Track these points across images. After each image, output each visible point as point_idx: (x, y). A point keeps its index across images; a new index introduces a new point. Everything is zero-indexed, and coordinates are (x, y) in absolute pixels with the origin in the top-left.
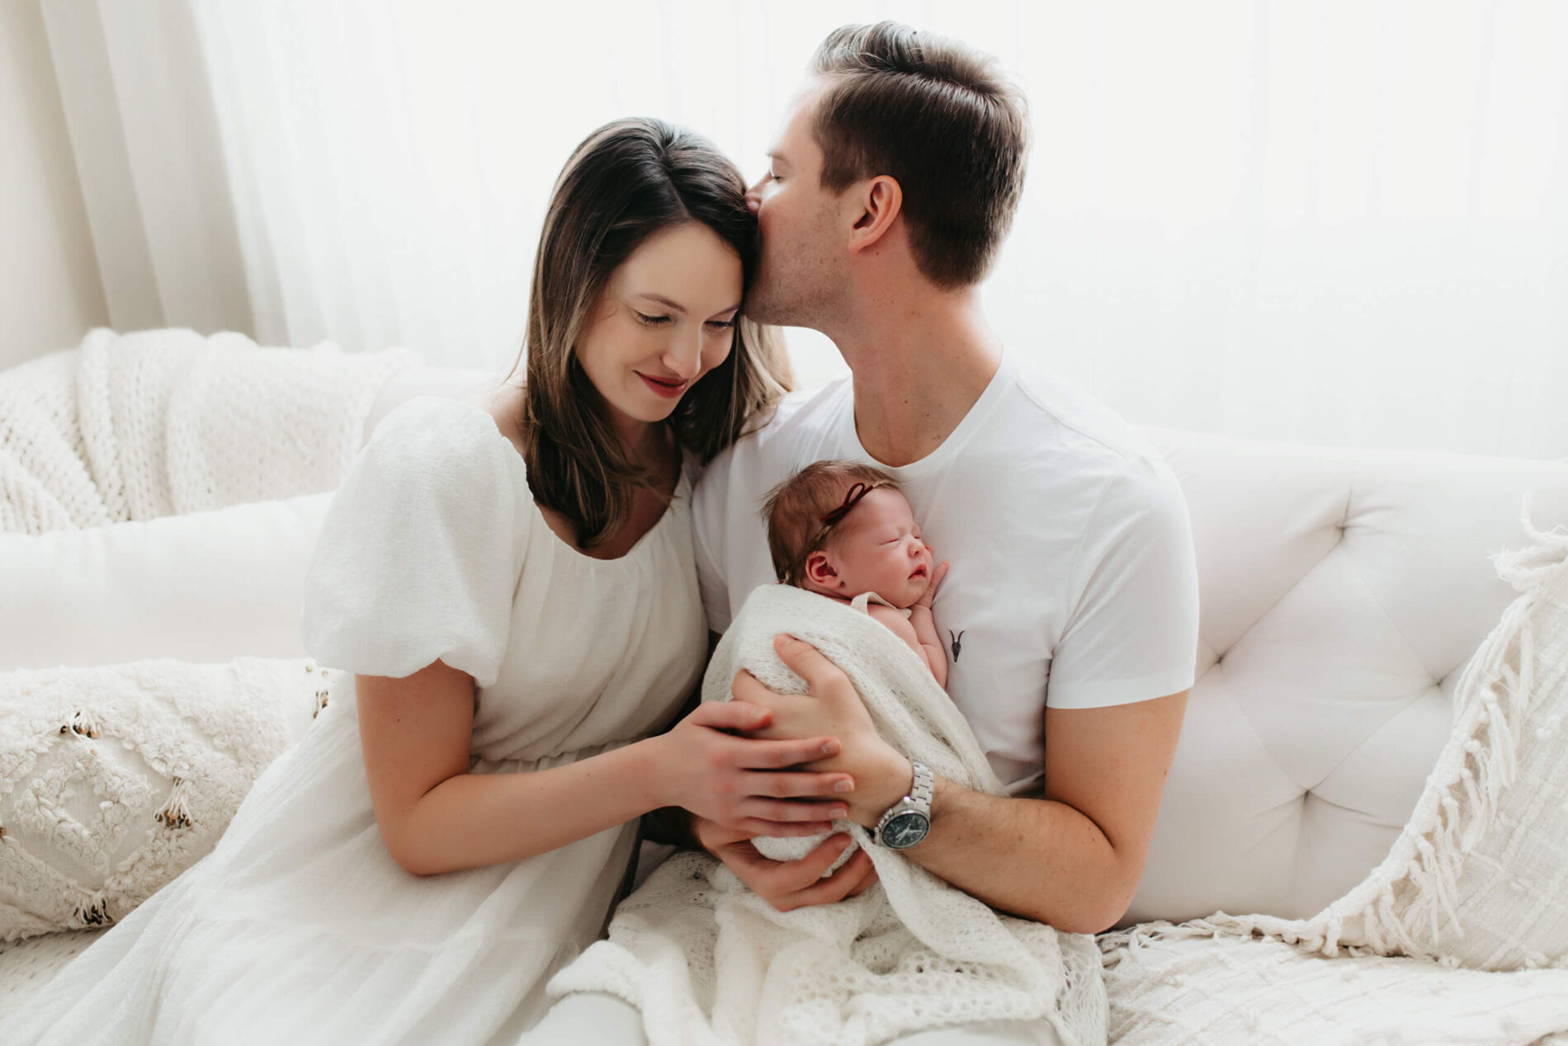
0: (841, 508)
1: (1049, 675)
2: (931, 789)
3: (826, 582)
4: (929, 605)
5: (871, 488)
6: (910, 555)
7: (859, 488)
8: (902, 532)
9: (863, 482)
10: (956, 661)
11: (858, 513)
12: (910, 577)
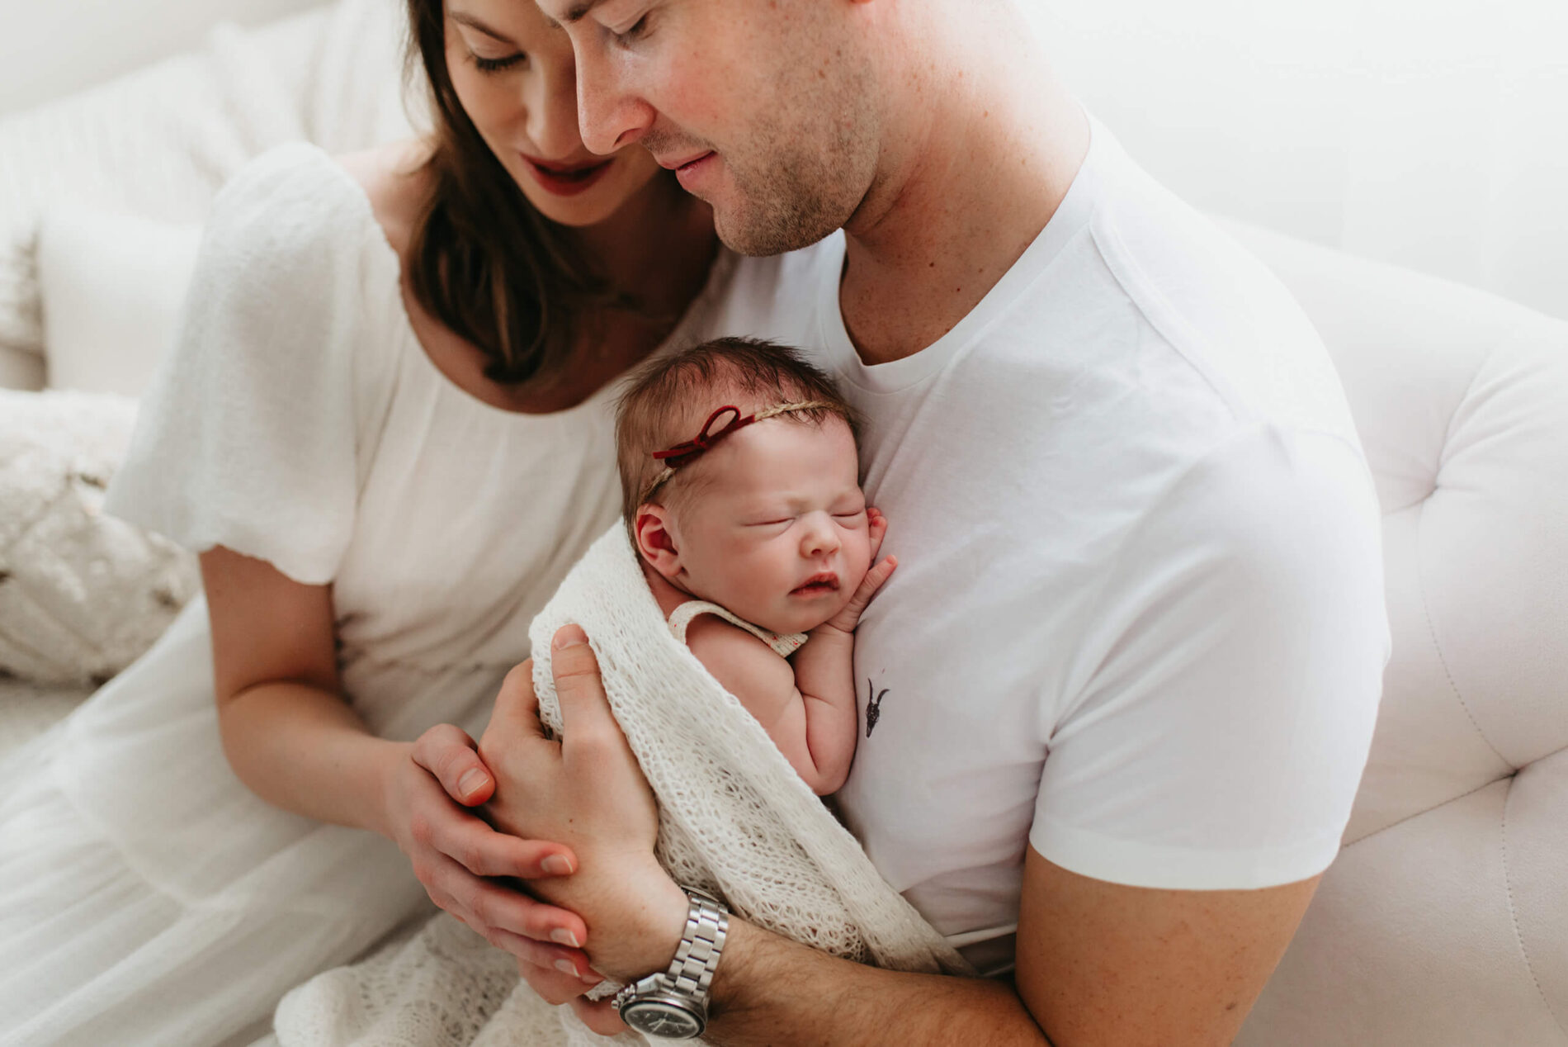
0: (690, 444)
1: (1038, 782)
2: (713, 965)
3: (657, 561)
4: (851, 628)
5: (750, 420)
6: (802, 553)
7: (730, 415)
8: (800, 509)
9: (736, 405)
10: (868, 736)
11: (719, 460)
12: (795, 592)
